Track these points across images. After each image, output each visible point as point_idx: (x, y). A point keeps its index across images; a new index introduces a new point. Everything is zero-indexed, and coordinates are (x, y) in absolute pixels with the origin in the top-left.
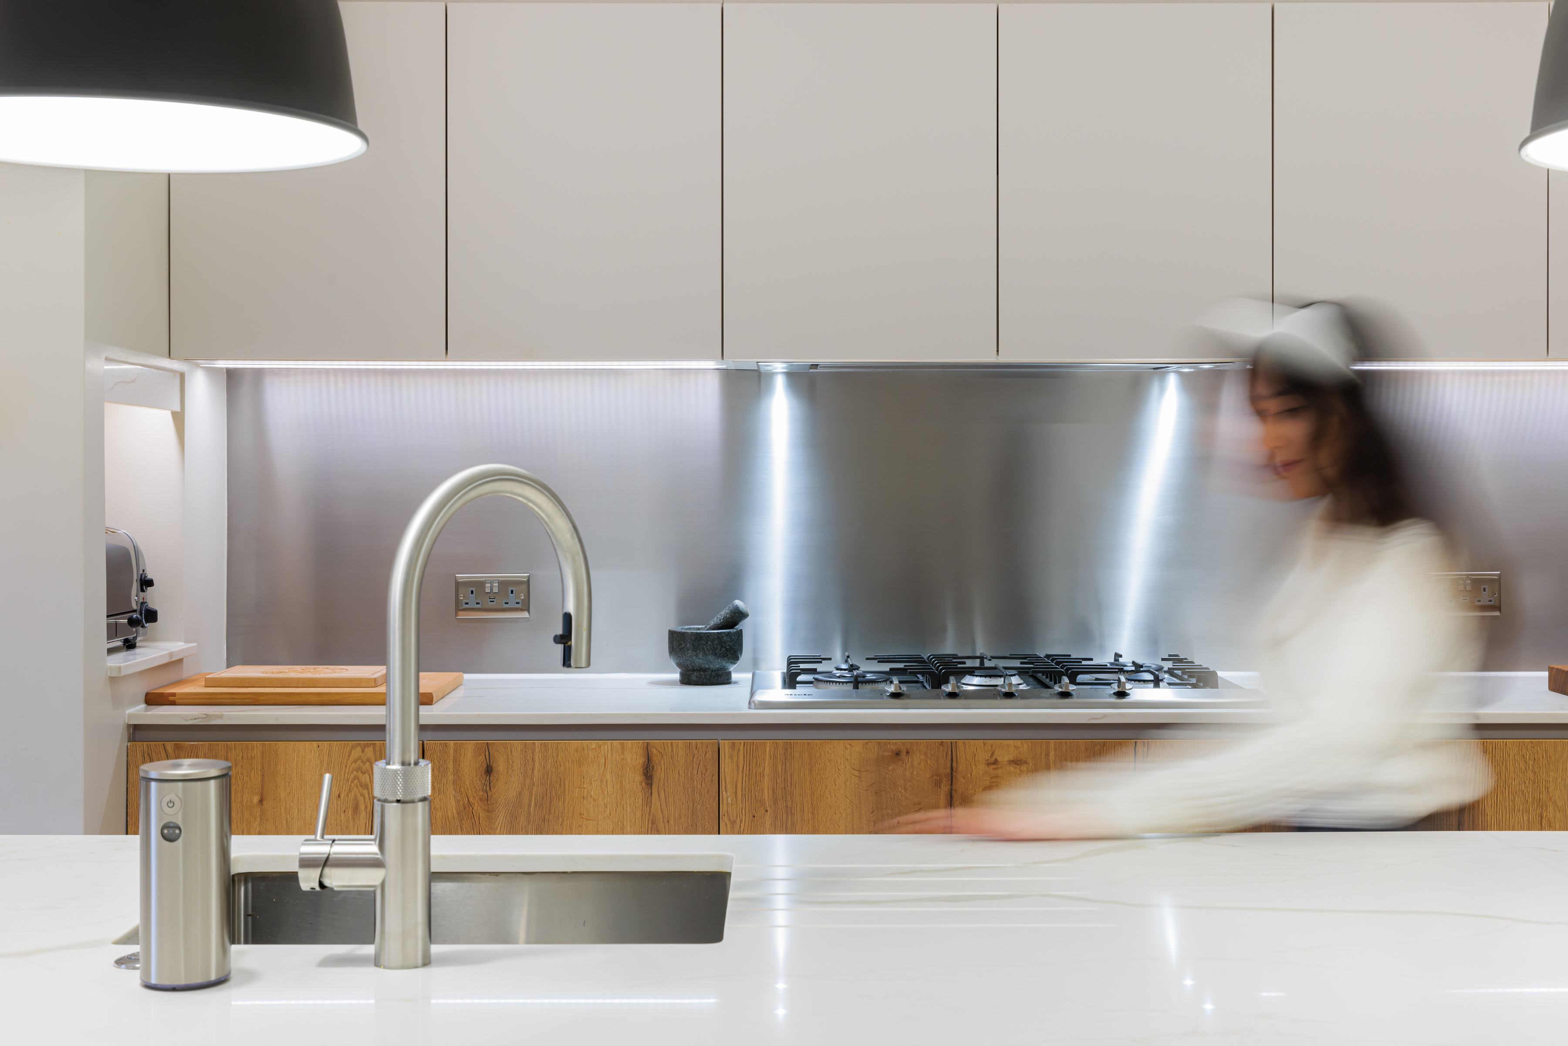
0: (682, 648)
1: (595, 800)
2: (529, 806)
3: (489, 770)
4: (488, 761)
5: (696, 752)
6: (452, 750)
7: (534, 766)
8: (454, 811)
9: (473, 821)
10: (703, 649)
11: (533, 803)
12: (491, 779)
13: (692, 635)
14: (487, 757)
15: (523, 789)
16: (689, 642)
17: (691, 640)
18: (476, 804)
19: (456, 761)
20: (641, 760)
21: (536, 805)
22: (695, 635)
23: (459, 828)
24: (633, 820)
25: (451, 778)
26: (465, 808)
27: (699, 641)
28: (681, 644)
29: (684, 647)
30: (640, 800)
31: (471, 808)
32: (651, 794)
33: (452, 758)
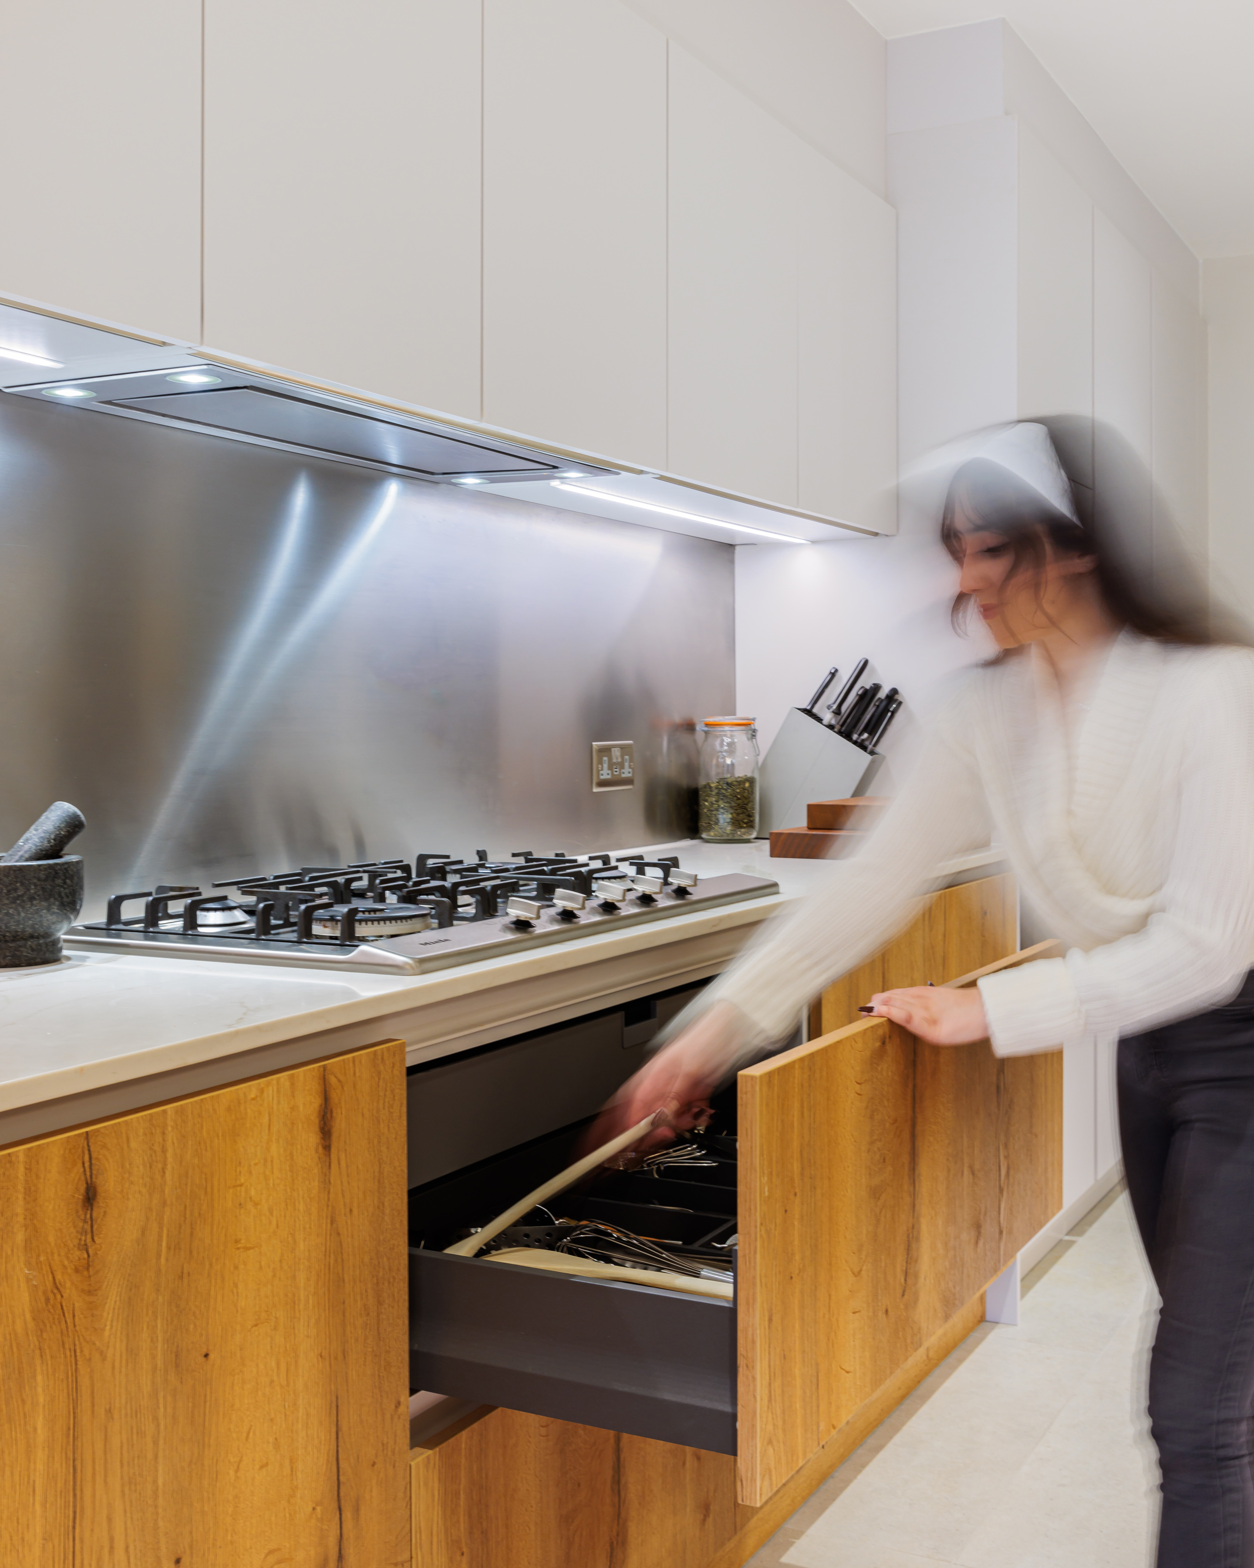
0: (19, 896)
1: (256, 1204)
2: (159, 1255)
3: (90, 1197)
4: (88, 1173)
5: (382, 1068)
6: (21, 1169)
7: (165, 1164)
8: (28, 1316)
9: (63, 1326)
10: (60, 894)
11: (164, 1244)
12: (95, 1214)
13: (40, 870)
14: (87, 1165)
15: (148, 1219)
16: (36, 885)
17: (39, 880)
18: (68, 1284)
19: (31, 1193)
20: (316, 1102)
21: (169, 1248)
22: (45, 869)
23: (37, 1352)
24: (308, 1226)
25: (20, 1237)
26: (47, 1300)
27: (53, 881)
28: (16, 890)
29: (22, 896)
30: (316, 1183)
31: (59, 1296)
32: (330, 1166)
33: (20, 1188)
